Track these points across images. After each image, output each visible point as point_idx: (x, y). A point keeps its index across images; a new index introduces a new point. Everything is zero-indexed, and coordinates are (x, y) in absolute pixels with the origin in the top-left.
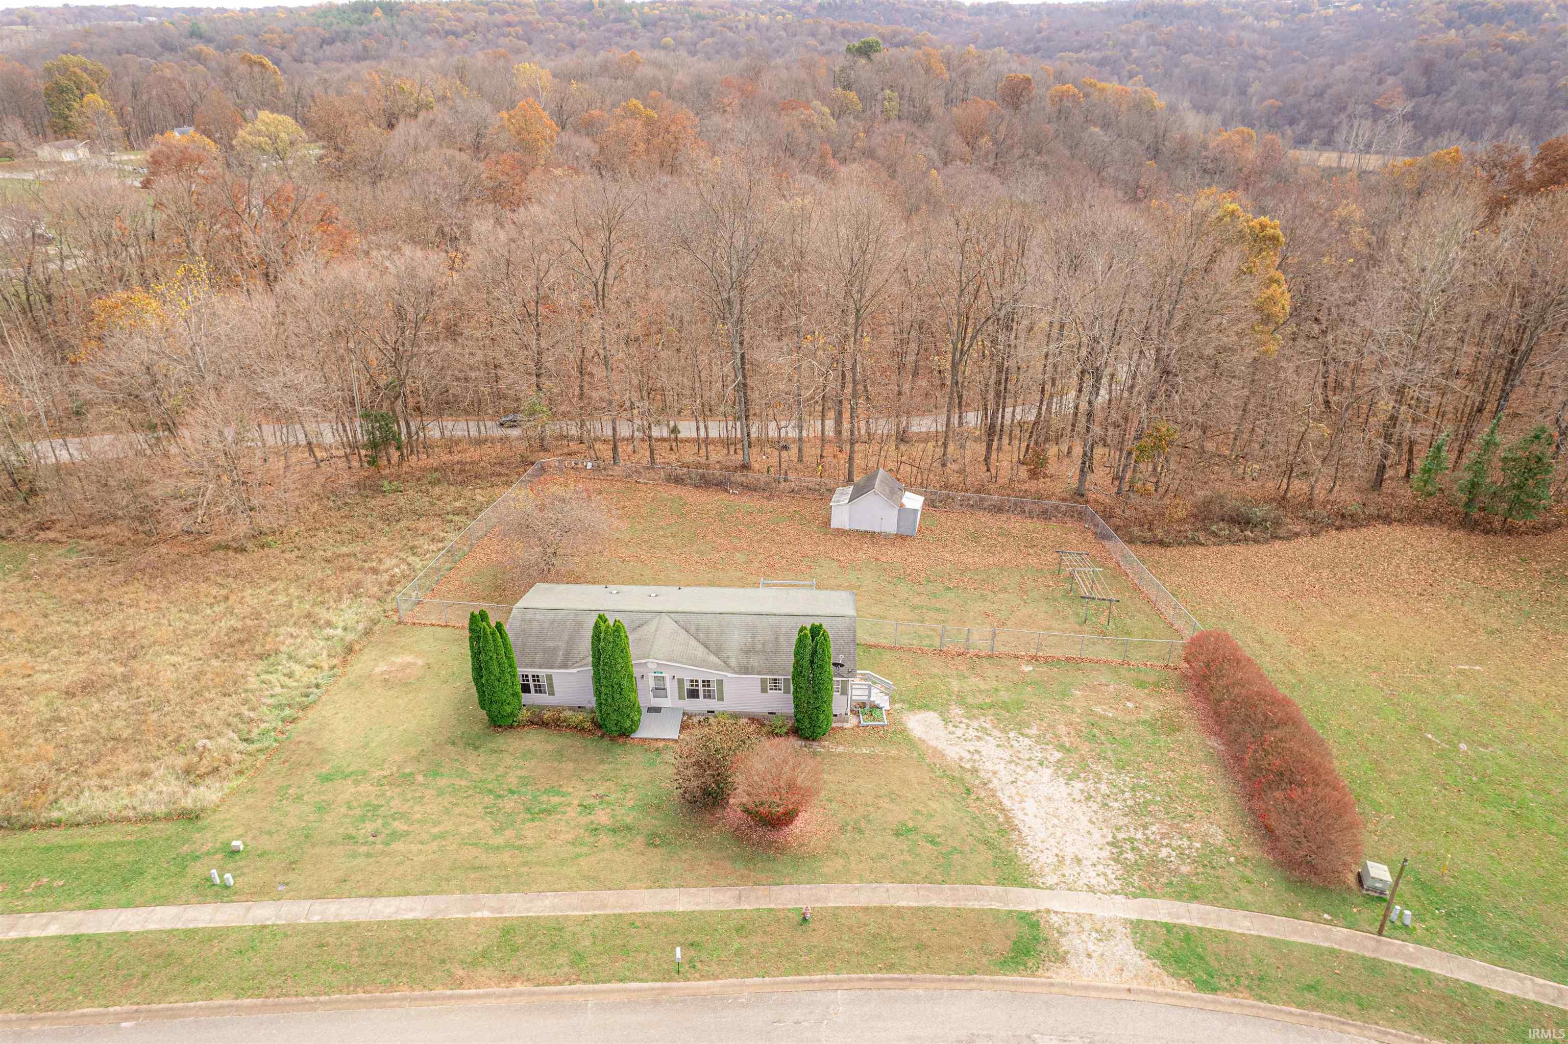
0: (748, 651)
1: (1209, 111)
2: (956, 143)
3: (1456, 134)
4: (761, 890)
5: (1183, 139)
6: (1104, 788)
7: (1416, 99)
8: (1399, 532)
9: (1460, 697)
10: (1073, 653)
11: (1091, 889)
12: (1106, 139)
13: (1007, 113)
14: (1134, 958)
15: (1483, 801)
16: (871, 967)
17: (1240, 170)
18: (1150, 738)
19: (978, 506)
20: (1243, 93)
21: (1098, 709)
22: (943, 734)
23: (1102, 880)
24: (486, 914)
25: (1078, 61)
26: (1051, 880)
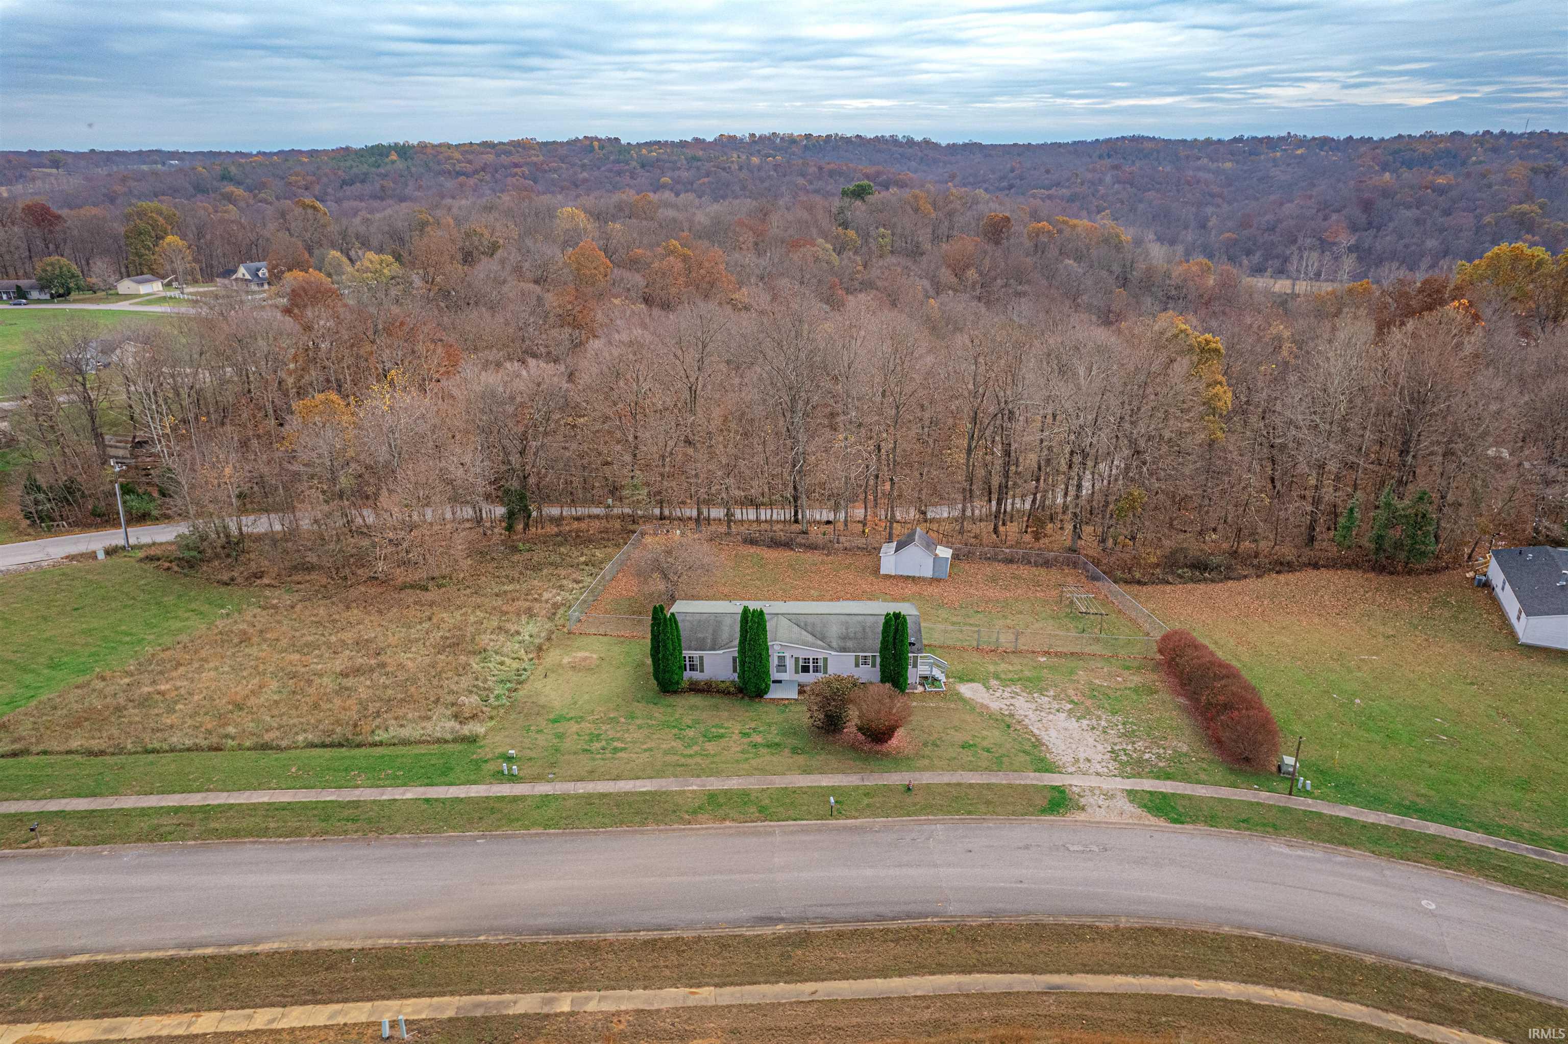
0: (844, 638)
1: (1172, 242)
2: (946, 275)
3: (1395, 265)
4: (876, 775)
5: (1148, 269)
6: (1103, 723)
7: (1358, 234)
8: (1325, 574)
9: (1359, 674)
10: (1077, 649)
11: (1098, 774)
12: (1080, 270)
13: (989, 247)
14: (1129, 808)
15: (1368, 731)
16: (957, 812)
17: (1201, 296)
18: (1135, 698)
19: (994, 559)
20: (1203, 226)
21: (1097, 681)
22: (987, 695)
23: (1105, 770)
24: (695, 788)
25: (1050, 197)
26: (1070, 770)
